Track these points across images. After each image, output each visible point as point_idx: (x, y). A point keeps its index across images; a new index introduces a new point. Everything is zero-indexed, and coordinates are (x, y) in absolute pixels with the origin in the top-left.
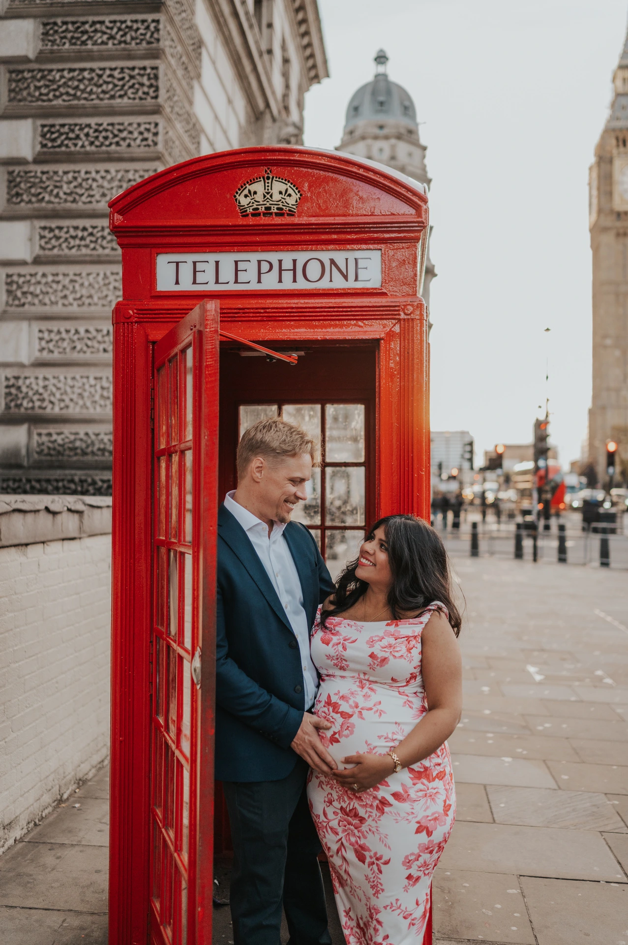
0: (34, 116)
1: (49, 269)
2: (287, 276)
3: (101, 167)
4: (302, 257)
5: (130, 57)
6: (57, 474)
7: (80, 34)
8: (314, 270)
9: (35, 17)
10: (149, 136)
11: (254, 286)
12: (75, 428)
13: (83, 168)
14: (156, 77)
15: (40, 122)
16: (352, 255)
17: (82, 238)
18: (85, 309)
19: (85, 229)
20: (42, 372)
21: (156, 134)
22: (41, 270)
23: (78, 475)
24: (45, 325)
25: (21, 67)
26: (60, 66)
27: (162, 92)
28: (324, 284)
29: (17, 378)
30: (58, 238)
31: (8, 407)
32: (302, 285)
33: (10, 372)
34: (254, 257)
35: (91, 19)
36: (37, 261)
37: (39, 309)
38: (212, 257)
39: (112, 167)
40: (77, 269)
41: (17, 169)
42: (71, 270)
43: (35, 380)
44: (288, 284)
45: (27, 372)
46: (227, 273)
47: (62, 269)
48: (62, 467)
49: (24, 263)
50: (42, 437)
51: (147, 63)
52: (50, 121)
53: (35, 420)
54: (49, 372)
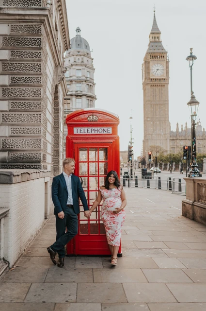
0: (9, 75)
1: (13, 113)
2: (96, 131)
3: (27, 88)
4: (98, 128)
5: (34, 61)
6: (16, 164)
7: (21, 54)
8: (100, 131)
9: (9, 49)
10: (39, 81)
11: (90, 133)
12: (20, 152)
13: (22, 88)
14: (40, 66)
15: (11, 76)
16: (107, 128)
17: (22, 105)
18: (23, 123)
19: (23, 103)
20: (12, 139)
21: (41, 80)
22: (11, 113)
23: (21, 164)
24: (13, 127)
25: (6, 62)
26: (16, 62)
27: (42, 70)
28: (102, 133)
29: (5, 140)
30: (16, 105)
31: (3, 147)
32: (98, 133)
33: (3, 139)
34: (90, 128)
35: (23, 51)
36: (10, 111)
37: (11, 123)
38: (83, 128)
39: (29, 88)
40: (21, 113)
41: (5, 88)
42: (19, 113)
43: (10, 140)
44: (96, 133)
45: (8, 139)
46: (86, 131)
47: (16, 113)
48: (17, 162)
49: (7, 111)
50: (12, 155)
51: (38, 63)
52: (13, 76)
53: (10, 151)
54: (14, 139)
